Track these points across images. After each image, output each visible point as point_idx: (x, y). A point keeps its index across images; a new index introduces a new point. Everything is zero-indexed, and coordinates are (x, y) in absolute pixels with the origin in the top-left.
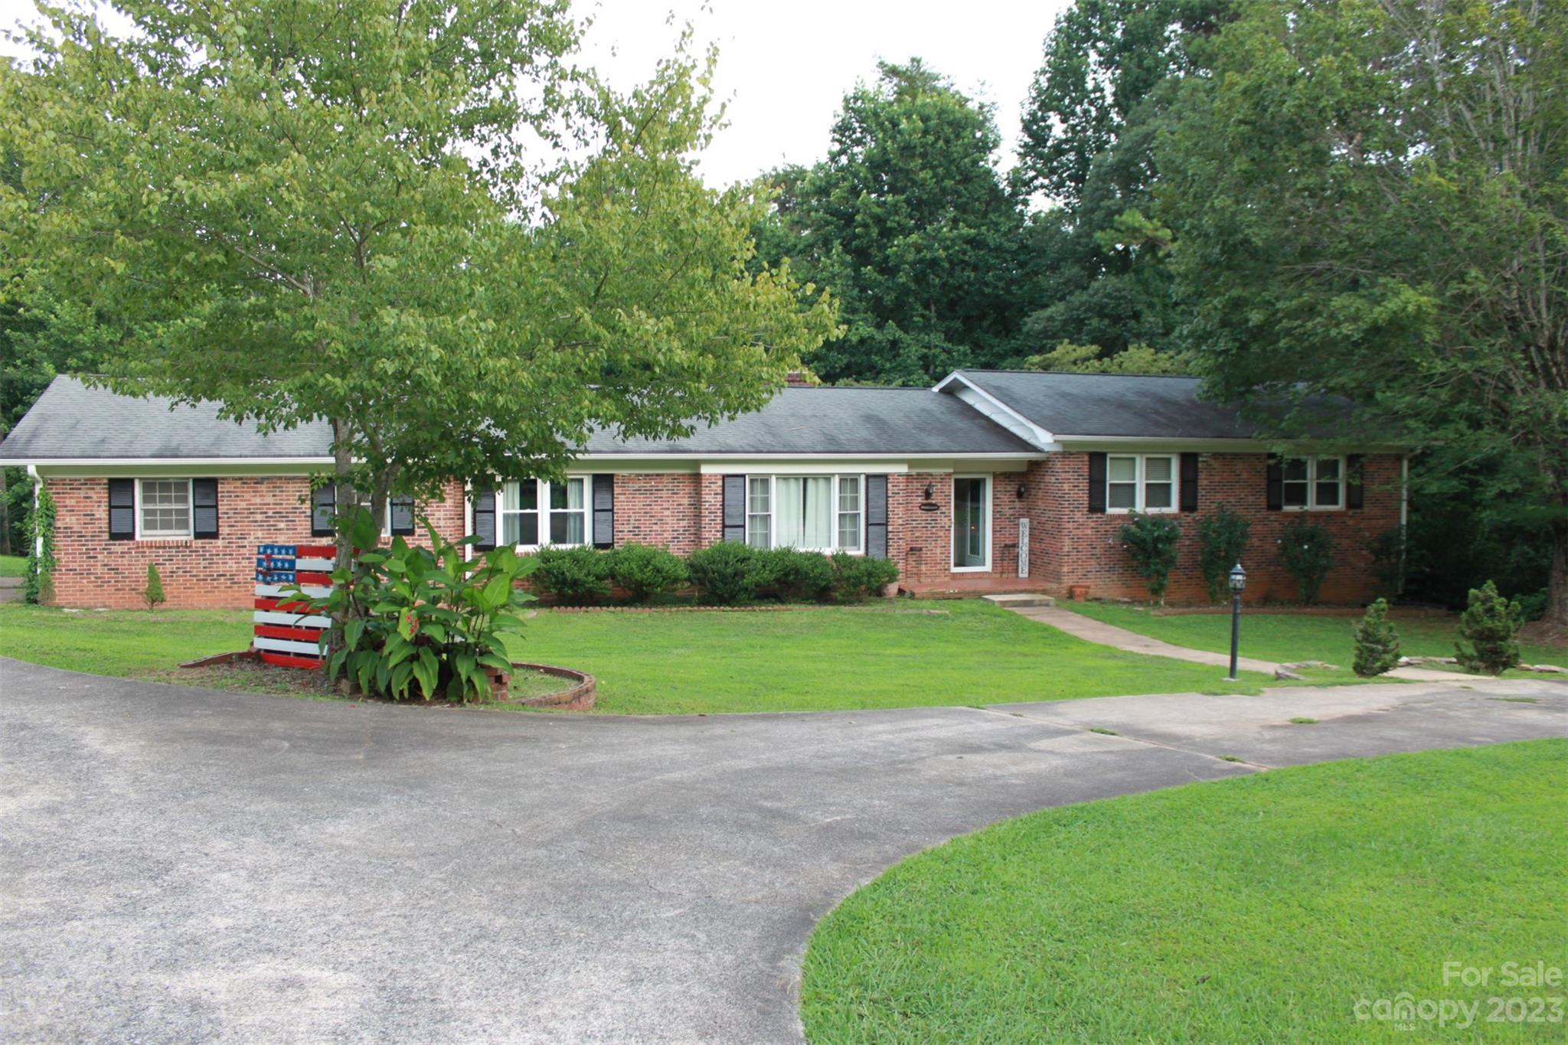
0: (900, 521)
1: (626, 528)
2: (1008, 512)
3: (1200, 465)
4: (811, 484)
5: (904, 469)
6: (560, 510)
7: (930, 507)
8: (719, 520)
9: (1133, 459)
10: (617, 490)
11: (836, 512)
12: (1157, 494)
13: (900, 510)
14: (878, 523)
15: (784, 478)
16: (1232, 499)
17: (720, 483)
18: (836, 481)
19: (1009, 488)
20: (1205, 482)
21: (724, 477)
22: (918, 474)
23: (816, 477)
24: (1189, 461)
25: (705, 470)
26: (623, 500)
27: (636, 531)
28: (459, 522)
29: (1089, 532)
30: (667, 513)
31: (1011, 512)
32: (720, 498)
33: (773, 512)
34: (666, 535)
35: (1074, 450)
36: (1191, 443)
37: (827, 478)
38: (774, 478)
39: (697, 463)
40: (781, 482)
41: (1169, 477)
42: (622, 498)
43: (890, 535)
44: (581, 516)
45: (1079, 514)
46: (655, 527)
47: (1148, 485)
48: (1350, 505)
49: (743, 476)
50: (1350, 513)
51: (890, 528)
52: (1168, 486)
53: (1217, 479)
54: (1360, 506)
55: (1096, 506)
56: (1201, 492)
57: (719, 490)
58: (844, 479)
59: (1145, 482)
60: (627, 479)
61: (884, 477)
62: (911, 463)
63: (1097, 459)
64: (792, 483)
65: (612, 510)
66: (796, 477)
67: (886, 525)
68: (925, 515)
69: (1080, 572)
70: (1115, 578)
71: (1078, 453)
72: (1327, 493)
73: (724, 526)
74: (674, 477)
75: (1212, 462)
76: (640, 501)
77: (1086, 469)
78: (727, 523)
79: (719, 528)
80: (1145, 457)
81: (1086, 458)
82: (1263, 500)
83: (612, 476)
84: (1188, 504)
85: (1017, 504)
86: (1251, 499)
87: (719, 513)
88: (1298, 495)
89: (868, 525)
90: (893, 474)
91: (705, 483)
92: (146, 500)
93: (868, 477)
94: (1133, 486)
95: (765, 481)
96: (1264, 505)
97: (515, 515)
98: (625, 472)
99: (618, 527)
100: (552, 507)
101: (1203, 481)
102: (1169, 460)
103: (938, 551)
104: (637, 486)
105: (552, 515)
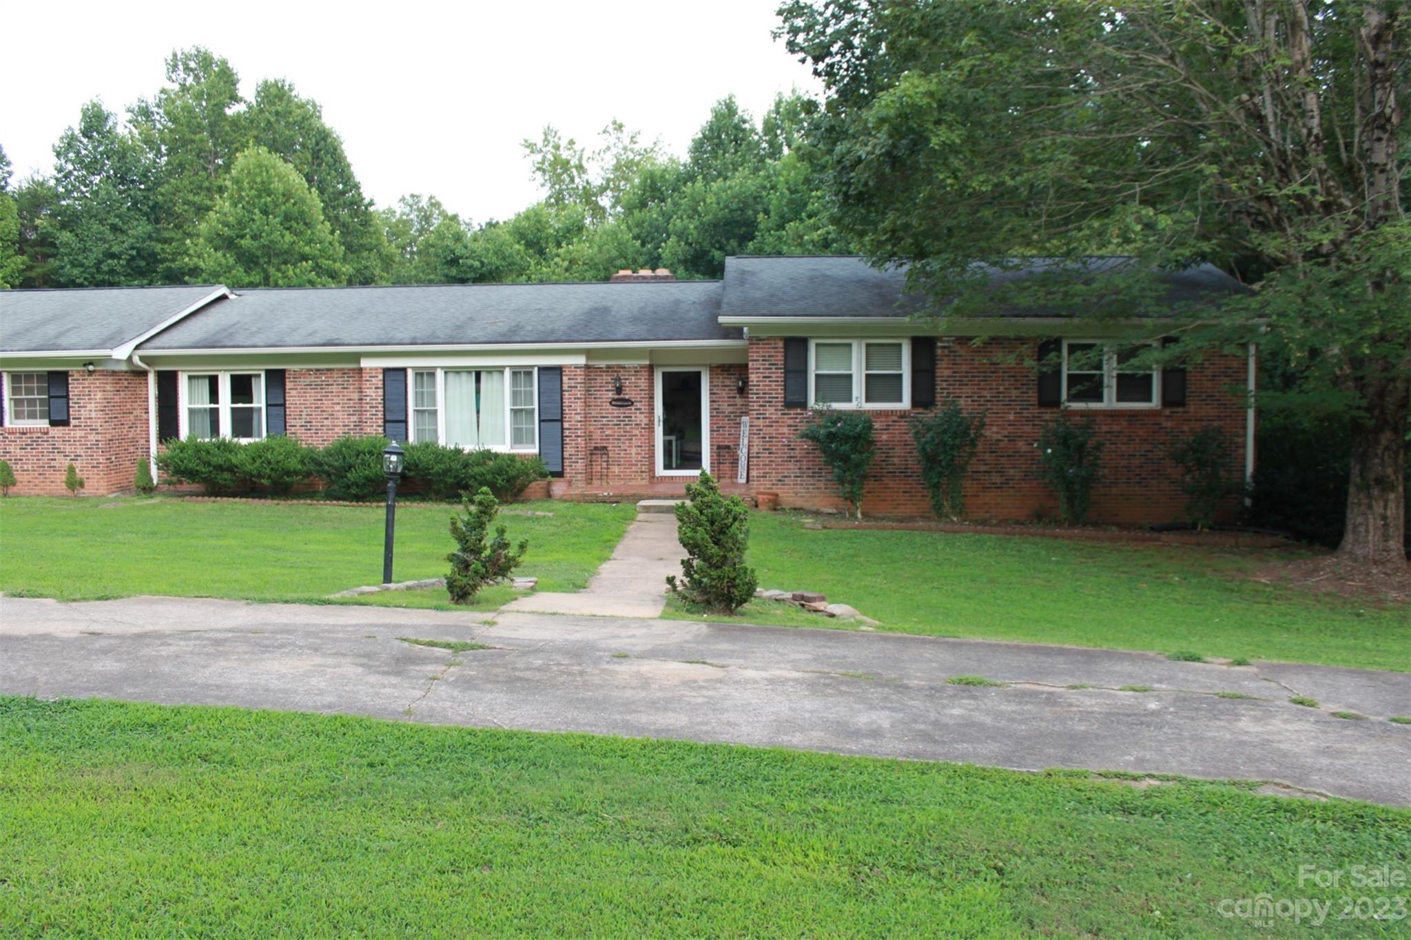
0: (578, 418)
1: (298, 423)
2: (727, 409)
3: (939, 352)
4: (483, 377)
5: (581, 360)
6: (240, 405)
7: (622, 402)
8: (380, 415)
9: (850, 345)
10: (289, 385)
11: (508, 406)
12: (880, 386)
13: (579, 406)
14: (553, 418)
15: (457, 371)
16: (985, 393)
17: (381, 377)
18: (507, 372)
19: (728, 382)
20: (947, 373)
21: (386, 371)
22: (608, 367)
23: (491, 370)
24: (924, 347)
25: (365, 363)
26: (294, 396)
27: (307, 426)
28: (145, 416)
29: (786, 430)
30: (338, 408)
31: (731, 409)
32: (380, 392)
33: (440, 407)
34: (337, 430)
35: (763, 335)
36: (921, 324)
37: (500, 370)
38: (440, 375)
39: (357, 357)
40: (451, 376)
41: (899, 366)
42: (294, 393)
43: (567, 433)
44: (260, 409)
45: (772, 410)
46: (326, 422)
47: (868, 376)
48: (1166, 402)
49: (404, 370)
50: (1167, 412)
51: (566, 425)
52: (900, 376)
53: (964, 368)
54: (1182, 404)
55: (795, 401)
56: (940, 385)
57: (380, 384)
58: (516, 372)
59: (864, 372)
60: (298, 375)
61: (559, 370)
62: (588, 353)
63: (795, 346)
64: (464, 376)
65: (284, 405)
66: (468, 370)
67: (561, 421)
68: (616, 411)
69: (774, 476)
70: (821, 485)
71: (769, 338)
72: (1133, 386)
73: (385, 421)
74: (344, 372)
75: (957, 348)
76: (311, 396)
77: (780, 357)
78: (388, 418)
79: (380, 422)
80: (864, 342)
81: (781, 344)
82: (1033, 396)
83: (283, 371)
84: (922, 398)
85: (739, 401)
86: (1014, 393)
87: (380, 408)
88: (1090, 388)
89: (540, 421)
90: (569, 366)
91: (366, 376)
93: (542, 369)
94: (850, 377)
95: (431, 374)
96: (1034, 401)
97: (205, 410)
98: (296, 367)
99: (290, 421)
100: (233, 402)
101: (943, 371)
102: (900, 345)
103: (634, 450)
104: (308, 381)
105: (233, 410)
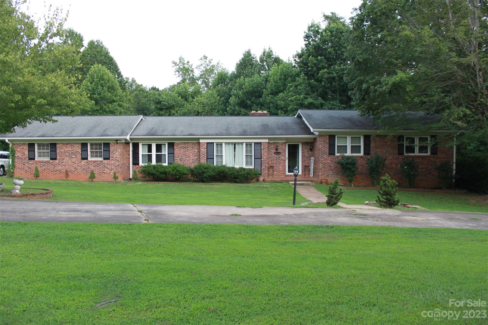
0: (266, 158)
1: (178, 159)
2: (307, 155)
3: (371, 139)
4: (237, 146)
5: (267, 141)
6: (159, 153)
7: (277, 153)
8: (206, 157)
9: (346, 137)
10: (175, 147)
11: (244, 154)
12: (355, 149)
13: (266, 154)
14: (258, 158)
15: (228, 143)
16: (384, 151)
17: (206, 145)
18: (244, 144)
19: (307, 147)
20: (373, 145)
21: (207, 143)
22: (274, 143)
23: (238, 143)
24: (367, 138)
25: (201, 141)
26: (177, 150)
27: (181, 160)
28: (128, 156)
29: (329, 161)
30: (191, 154)
31: (308, 155)
32: (206, 150)
33: (224, 154)
34: (190, 161)
35: (323, 134)
36: (367, 132)
37: (242, 143)
38: (224, 144)
39: (199, 139)
40: (227, 145)
41: (360, 143)
42: (177, 149)
43: (262, 162)
44: (165, 154)
45: (325, 156)
46: (187, 159)
47: (351, 146)
48: (432, 153)
49: (213, 143)
50: (432, 156)
51: (262, 160)
52: (360, 146)
53: (378, 144)
54: (436, 154)
55: (332, 152)
56: (372, 149)
57: (206, 147)
58: (247, 144)
59: (350, 145)
60: (178, 144)
61: (260, 143)
62: (269, 139)
63: (332, 137)
64: (231, 145)
65: (174, 153)
66: (232, 143)
67: (261, 158)
68: (276, 156)
69: (326, 175)
70: (339, 177)
71: (325, 135)
72: (423, 149)
73: (207, 158)
74: (193, 143)
75: (376, 138)
76: (182, 151)
77: (328, 140)
78: (208, 157)
79: (206, 159)
80: (350, 136)
81: (328, 137)
82: (396, 151)
83: (173, 143)
84: (367, 152)
85: (310, 153)
86: (392, 151)
87: (206, 154)
88: (411, 149)
89: (255, 159)
90: (263, 142)
91: (201, 145)
92: (39, 149)
93: (255, 143)
94: (346, 146)
95: (221, 144)
96: (397, 153)
97: (146, 154)
98: (178, 142)
99: (176, 158)
100: (156, 152)
101: (372, 145)
102: (360, 137)
103: (281, 167)
104: (181, 146)
105: (156, 154)
